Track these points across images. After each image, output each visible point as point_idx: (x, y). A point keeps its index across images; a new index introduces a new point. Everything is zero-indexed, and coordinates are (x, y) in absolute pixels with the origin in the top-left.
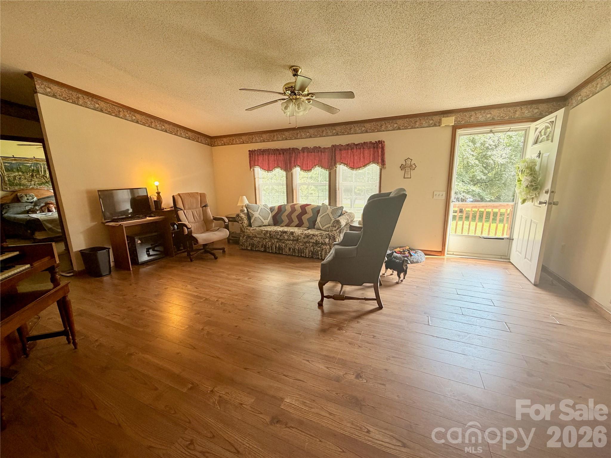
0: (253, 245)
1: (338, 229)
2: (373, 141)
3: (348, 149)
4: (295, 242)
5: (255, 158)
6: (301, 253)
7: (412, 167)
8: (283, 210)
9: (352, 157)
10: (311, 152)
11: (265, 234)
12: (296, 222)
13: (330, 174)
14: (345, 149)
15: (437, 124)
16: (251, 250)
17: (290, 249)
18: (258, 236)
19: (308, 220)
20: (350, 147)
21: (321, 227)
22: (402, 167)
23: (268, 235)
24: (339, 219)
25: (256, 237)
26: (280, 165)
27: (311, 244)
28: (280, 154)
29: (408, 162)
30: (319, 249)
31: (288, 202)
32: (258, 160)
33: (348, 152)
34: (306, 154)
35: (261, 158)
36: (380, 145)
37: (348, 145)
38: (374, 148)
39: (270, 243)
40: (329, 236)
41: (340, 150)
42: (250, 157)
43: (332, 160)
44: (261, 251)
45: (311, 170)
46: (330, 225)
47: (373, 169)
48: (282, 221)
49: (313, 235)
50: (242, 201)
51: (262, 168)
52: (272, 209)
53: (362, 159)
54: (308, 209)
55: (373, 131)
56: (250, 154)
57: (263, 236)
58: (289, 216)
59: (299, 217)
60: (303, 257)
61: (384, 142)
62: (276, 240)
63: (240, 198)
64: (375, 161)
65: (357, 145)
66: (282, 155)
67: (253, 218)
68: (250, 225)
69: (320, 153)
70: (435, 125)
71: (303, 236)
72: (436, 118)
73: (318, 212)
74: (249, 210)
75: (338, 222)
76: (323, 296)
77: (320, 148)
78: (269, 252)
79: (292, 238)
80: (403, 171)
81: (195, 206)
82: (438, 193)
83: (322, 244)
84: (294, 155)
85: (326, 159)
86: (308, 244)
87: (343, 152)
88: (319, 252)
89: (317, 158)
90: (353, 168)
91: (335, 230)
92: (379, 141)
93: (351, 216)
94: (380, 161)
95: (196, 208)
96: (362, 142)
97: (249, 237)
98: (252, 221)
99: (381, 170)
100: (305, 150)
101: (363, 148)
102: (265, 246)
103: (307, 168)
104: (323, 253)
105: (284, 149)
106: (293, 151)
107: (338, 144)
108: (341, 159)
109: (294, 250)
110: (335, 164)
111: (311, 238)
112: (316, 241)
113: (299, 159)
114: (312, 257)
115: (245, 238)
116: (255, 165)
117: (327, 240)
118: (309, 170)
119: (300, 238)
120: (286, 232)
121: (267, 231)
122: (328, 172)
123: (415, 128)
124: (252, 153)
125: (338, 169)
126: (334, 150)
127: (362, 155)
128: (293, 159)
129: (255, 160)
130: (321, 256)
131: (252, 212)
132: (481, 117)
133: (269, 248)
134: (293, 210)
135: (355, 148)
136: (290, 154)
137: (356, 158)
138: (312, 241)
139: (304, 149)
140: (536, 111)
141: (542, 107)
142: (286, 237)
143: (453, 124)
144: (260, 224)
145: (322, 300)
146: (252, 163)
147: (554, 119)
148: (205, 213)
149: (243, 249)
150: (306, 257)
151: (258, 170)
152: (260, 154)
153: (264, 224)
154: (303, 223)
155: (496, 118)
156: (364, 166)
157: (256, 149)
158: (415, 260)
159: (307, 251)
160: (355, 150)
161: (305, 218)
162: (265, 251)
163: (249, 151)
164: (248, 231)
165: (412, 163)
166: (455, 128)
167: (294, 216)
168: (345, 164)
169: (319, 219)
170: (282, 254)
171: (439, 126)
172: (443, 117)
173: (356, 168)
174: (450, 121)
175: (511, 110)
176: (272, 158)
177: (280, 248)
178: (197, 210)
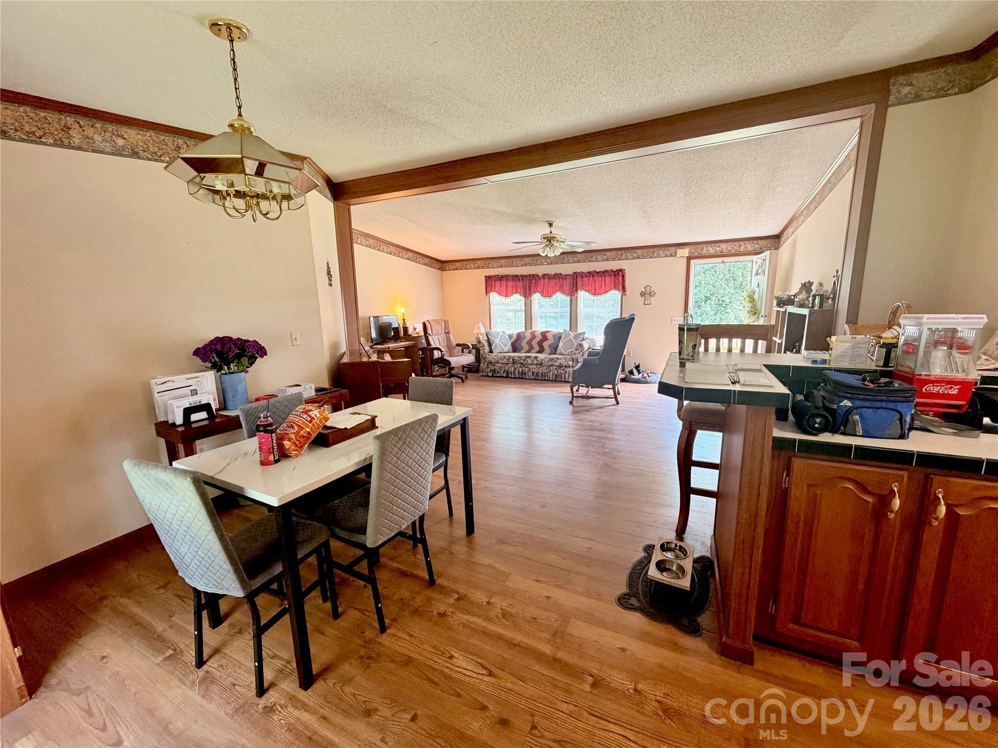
0: (494, 371)
1: (581, 351)
2: (614, 270)
3: (589, 277)
4: (539, 366)
5: (492, 284)
6: (545, 376)
7: (651, 294)
8: (522, 336)
9: (593, 285)
10: (552, 279)
11: (508, 359)
12: (537, 348)
13: (571, 299)
14: (586, 277)
15: (674, 255)
16: (493, 376)
17: (533, 373)
18: (500, 361)
19: (549, 346)
20: (591, 274)
21: (564, 352)
22: (643, 294)
23: (511, 360)
24: (582, 342)
25: (498, 363)
26: (519, 291)
27: (555, 367)
28: (519, 280)
29: (648, 289)
30: (563, 371)
31: (526, 329)
32: (495, 286)
33: (589, 279)
34: (546, 280)
35: (498, 284)
36: (621, 273)
37: (589, 272)
38: (615, 275)
39: (513, 369)
40: (573, 359)
41: (582, 277)
42: (486, 283)
43: (573, 286)
44: (503, 377)
45: (552, 296)
46: (573, 349)
47: (615, 295)
48: (522, 348)
49: (557, 359)
50: (479, 328)
51: (500, 293)
52: (510, 337)
53: (603, 286)
54: (548, 335)
55: (614, 259)
56: (486, 280)
57: (505, 361)
58: (529, 343)
59: (540, 344)
60: (547, 380)
61: (624, 270)
62: (519, 365)
63: (476, 325)
64: (615, 287)
65: (598, 272)
66: (521, 281)
67: (494, 344)
68: (491, 351)
69: (561, 280)
70: (671, 256)
71: (547, 360)
72: (672, 249)
73: (560, 338)
74: (489, 337)
75: (581, 345)
76: (573, 396)
77: (561, 274)
78: (511, 378)
79: (536, 362)
80: (644, 298)
81: (440, 332)
82: (676, 318)
83: (566, 367)
84: (534, 281)
85: (568, 286)
86: (551, 368)
87: (585, 279)
88: (563, 375)
89: (558, 285)
90: (595, 294)
91: (579, 353)
92: (620, 270)
93: (592, 341)
94: (621, 288)
95: (441, 334)
96: (604, 270)
97: (491, 363)
98: (493, 348)
99: (622, 296)
100: (546, 277)
101: (605, 276)
102: (507, 372)
103: (547, 294)
104: (567, 376)
105: (524, 276)
106: (534, 277)
107: (579, 271)
108: (582, 286)
109: (537, 374)
110: (577, 290)
111: (555, 362)
112: (560, 364)
113: (539, 286)
114: (556, 381)
115: (485, 364)
116: (491, 291)
117: (570, 363)
118: (550, 296)
119: (544, 362)
120: (529, 357)
121: (510, 357)
122: (568, 298)
123: (653, 258)
124: (488, 279)
125: (579, 295)
126: (575, 277)
127: (603, 282)
128: (533, 285)
129: (491, 286)
130: (565, 378)
131: (493, 339)
132: (711, 250)
133: (511, 373)
134: (533, 337)
135: (596, 275)
136: (530, 280)
137: (597, 285)
138: (556, 364)
139: (544, 276)
140: (757, 246)
141: (762, 243)
142: (530, 362)
143: (687, 255)
144: (501, 351)
145: (572, 399)
146: (489, 288)
147: (764, 258)
148: (448, 340)
149: (483, 376)
150: (549, 380)
151: (494, 296)
152: (498, 280)
153: (504, 351)
154: (544, 350)
155: (725, 251)
156: (605, 293)
157: (493, 275)
158: (653, 381)
159: (551, 374)
160: (596, 277)
161: (546, 345)
162: (507, 377)
163: (486, 276)
164: (489, 357)
165: (652, 290)
166: (689, 259)
167: (535, 343)
168: (586, 290)
169: (561, 345)
170: (525, 378)
171: (675, 256)
172: (679, 249)
173: (598, 295)
174: (685, 252)
175: (737, 244)
176: (510, 284)
177: (523, 373)
178: (442, 336)
